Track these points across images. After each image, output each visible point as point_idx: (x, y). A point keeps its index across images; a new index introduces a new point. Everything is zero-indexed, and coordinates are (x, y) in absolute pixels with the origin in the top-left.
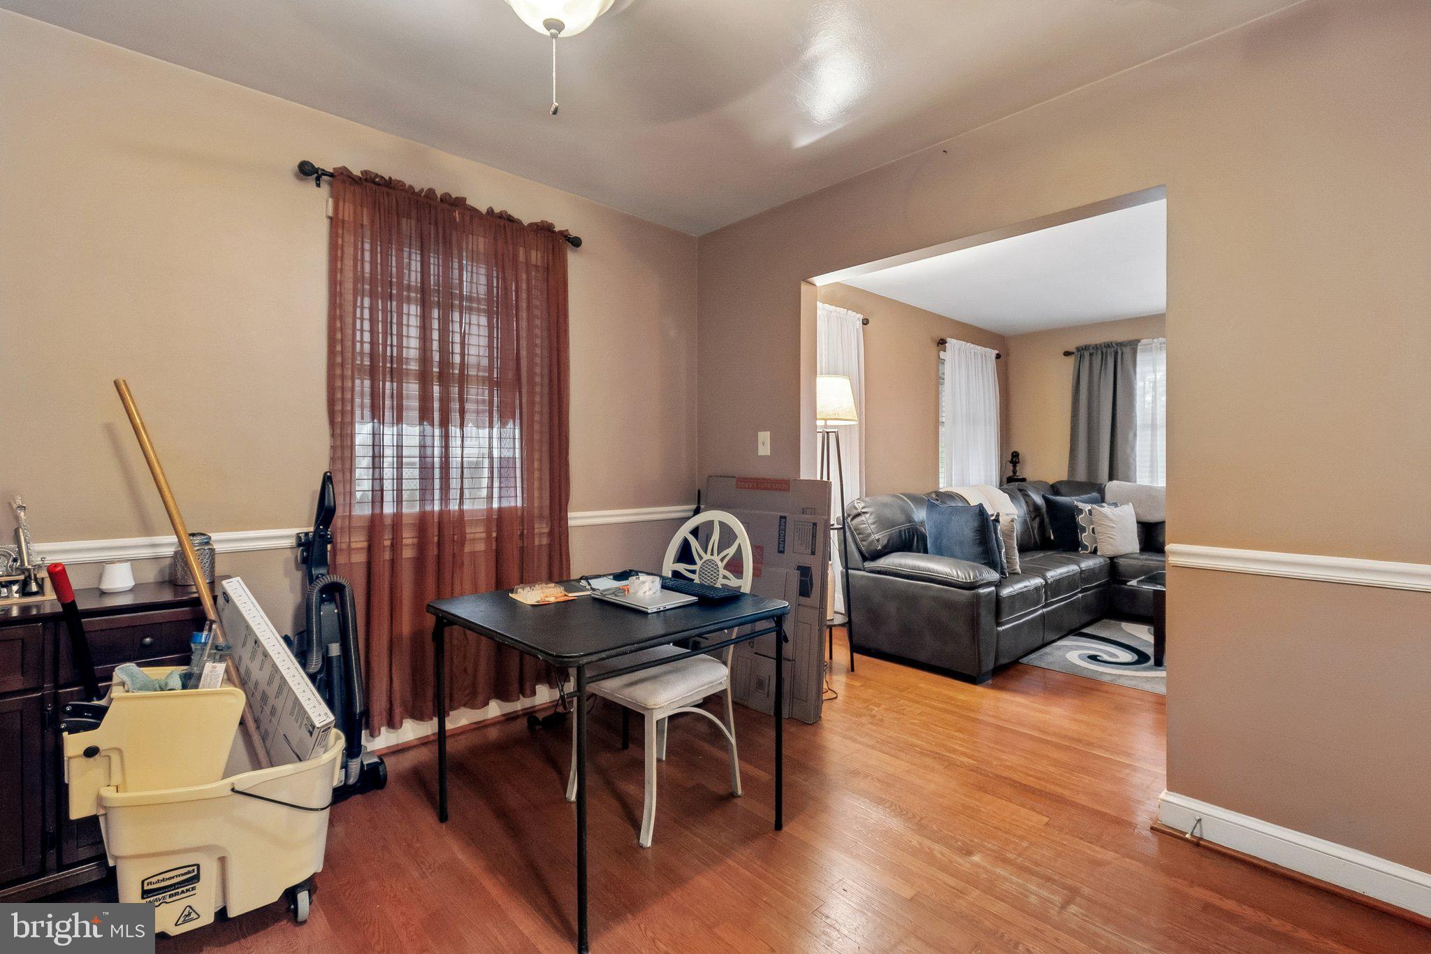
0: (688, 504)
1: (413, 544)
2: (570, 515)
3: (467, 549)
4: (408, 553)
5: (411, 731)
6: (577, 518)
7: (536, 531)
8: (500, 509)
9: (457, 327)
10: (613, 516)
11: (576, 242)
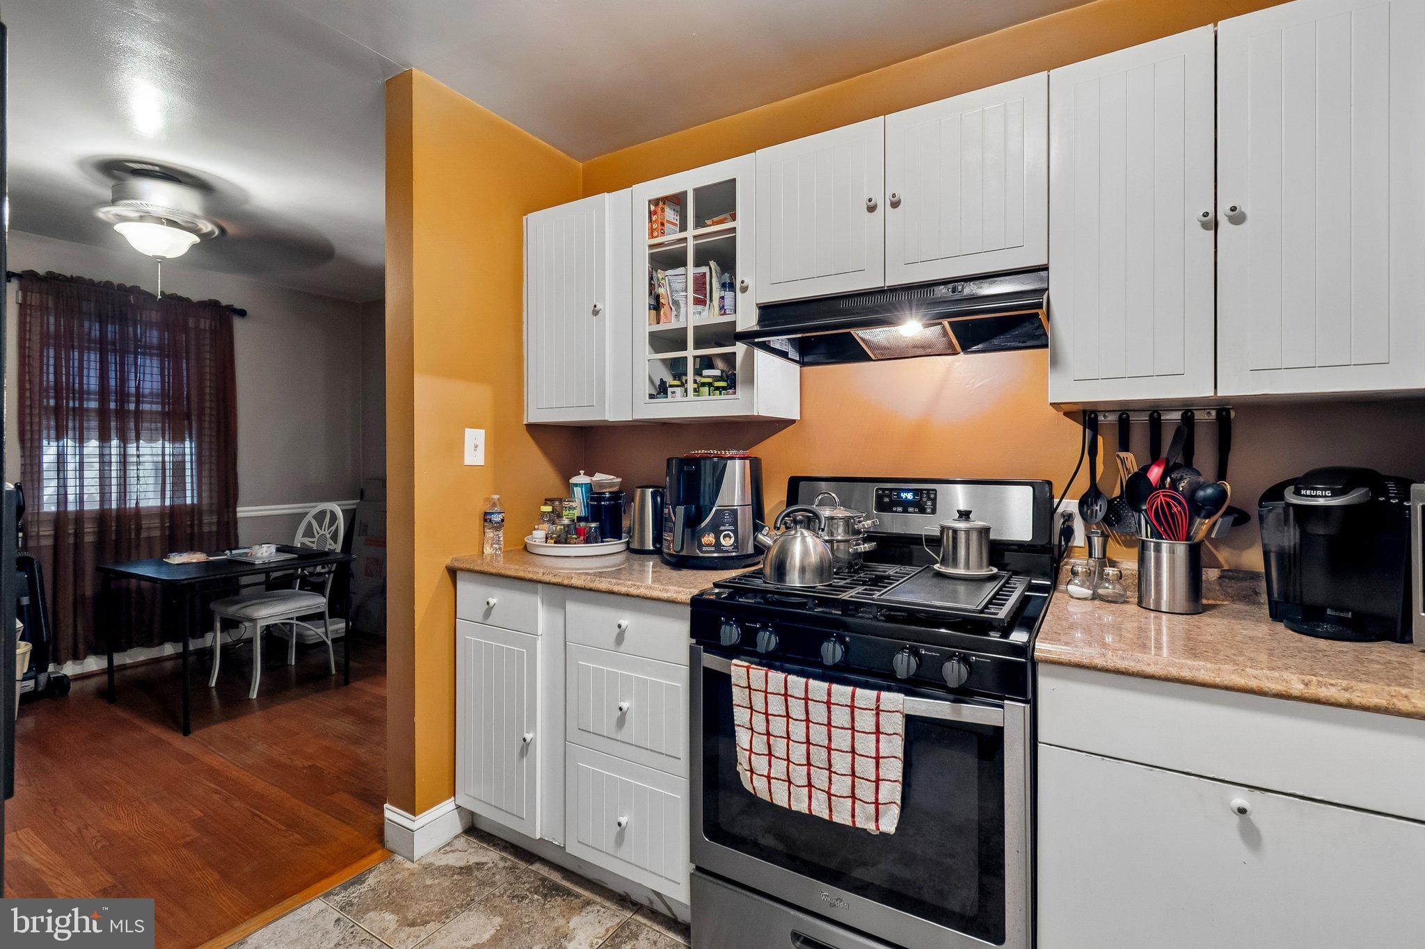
0: (353, 500)
1: (94, 532)
2: (238, 509)
3: (144, 534)
4: (89, 539)
5: (94, 664)
6: (243, 511)
7: (205, 521)
8: (172, 507)
9: (132, 376)
10: (277, 509)
11: (242, 313)
